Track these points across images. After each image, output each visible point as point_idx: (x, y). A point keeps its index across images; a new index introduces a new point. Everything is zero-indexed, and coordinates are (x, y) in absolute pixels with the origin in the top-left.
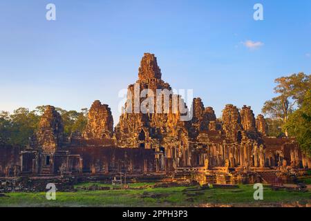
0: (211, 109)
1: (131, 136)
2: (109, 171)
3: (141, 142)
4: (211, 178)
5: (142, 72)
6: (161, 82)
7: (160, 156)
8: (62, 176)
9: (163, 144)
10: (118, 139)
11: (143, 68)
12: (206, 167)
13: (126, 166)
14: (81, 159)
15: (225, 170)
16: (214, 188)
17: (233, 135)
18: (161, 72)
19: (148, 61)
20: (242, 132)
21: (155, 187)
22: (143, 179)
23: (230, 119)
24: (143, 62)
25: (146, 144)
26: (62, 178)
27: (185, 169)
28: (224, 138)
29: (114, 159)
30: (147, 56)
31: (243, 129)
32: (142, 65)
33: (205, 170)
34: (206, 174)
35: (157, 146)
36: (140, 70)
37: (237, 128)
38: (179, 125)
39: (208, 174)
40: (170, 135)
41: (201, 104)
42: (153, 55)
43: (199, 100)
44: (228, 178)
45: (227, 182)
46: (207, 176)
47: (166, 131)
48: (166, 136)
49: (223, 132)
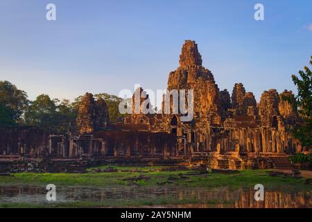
0: (251, 94)
1: (164, 121)
2: (131, 155)
3: (172, 127)
4: (223, 163)
5: (182, 59)
6: (201, 68)
7: (183, 140)
8: (81, 159)
9: (195, 129)
10: (151, 124)
11: (183, 55)
12: (218, 152)
13: (149, 150)
14: (103, 143)
15: (236, 155)
16: (212, 173)
17: (268, 120)
18: (202, 58)
19: (189, 48)
20: (278, 117)
21: (163, 170)
22: (160, 162)
23: (266, 104)
24: (184, 49)
25: (178, 129)
26: (81, 161)
27: (202, 154)
28: (259, 123)
29: (137, 143)
30: (188, 43)
31: (279, 114)
32: (183, 52)
33: (217, 155)
34: (219, 158)
35: (189, 131)
36: (181, 57)
37: (273, 113)
38: (212, 110)
39: (220, 158)
40: (203, 120)
41: (243, 90)
42: (194, 42)
43: (241, 85)
44: (238, 163)
45: (237, 167)
46: (219, 161)
47: (198, 117)
48: (199, 121)
49: (258, 118)
